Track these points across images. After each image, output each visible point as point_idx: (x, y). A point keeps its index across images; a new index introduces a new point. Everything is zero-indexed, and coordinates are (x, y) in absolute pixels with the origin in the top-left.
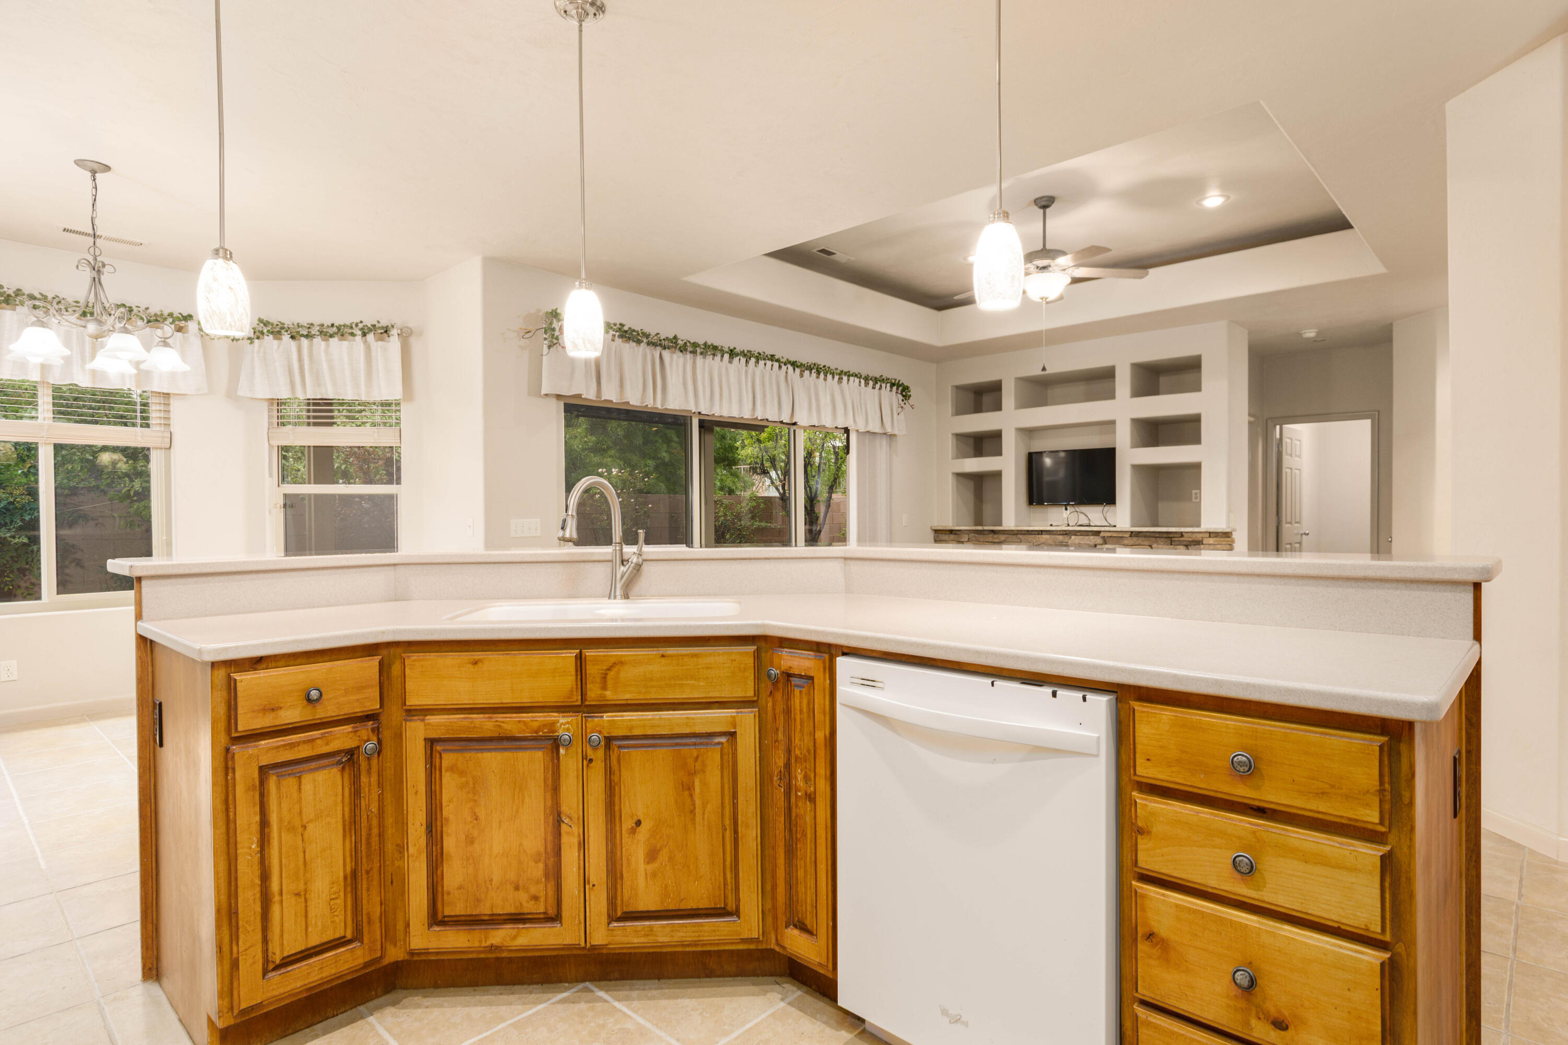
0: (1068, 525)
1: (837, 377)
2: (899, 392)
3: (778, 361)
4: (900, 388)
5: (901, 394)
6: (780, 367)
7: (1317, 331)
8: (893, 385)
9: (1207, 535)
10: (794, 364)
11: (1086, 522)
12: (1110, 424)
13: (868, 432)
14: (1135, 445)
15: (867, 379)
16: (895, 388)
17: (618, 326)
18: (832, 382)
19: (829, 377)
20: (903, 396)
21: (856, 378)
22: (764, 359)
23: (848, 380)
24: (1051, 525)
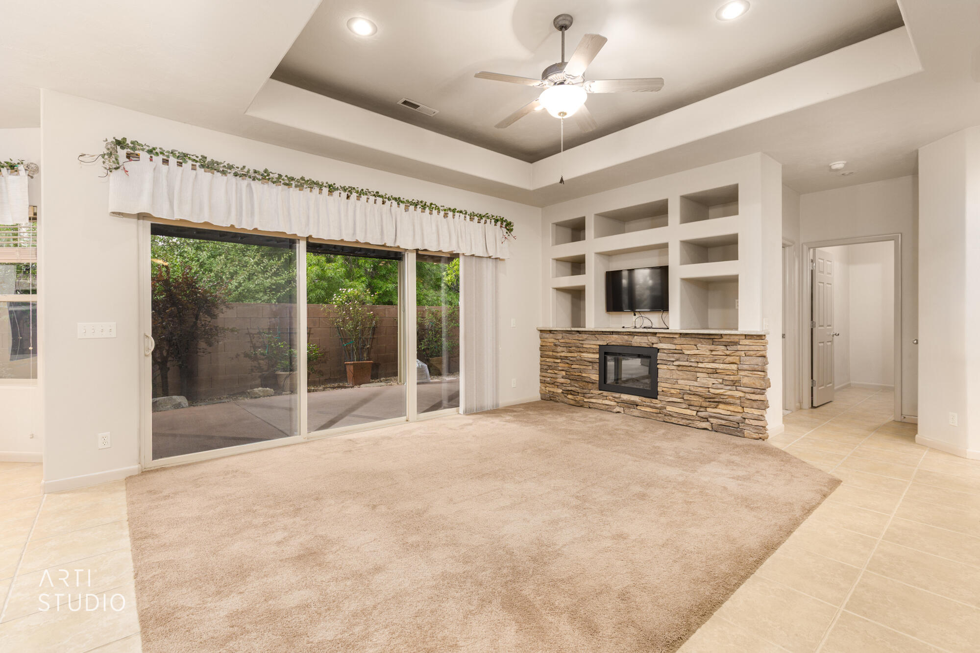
0: (635, 327)
1: (442, 213)
2: (504, 226)
3: (382, 196)
4: (504, 224)
5: (506, 228)
6: (384, 203)
7: (845, 162)
8: (496, 221)
9: (744, 337)
10: (398, 201)
11: (649, 325)
12: (664, 246)
13: (473, 255)
14: (683, 263)
15: (472, 216)
16: (499, 223)
17: (200, 158)
18: (437, 217)
19: (435, 212)
20: (508, 230)
21: (461, 214)
22: (366, 194)
23: (454, 215)
24: (624, 327)
